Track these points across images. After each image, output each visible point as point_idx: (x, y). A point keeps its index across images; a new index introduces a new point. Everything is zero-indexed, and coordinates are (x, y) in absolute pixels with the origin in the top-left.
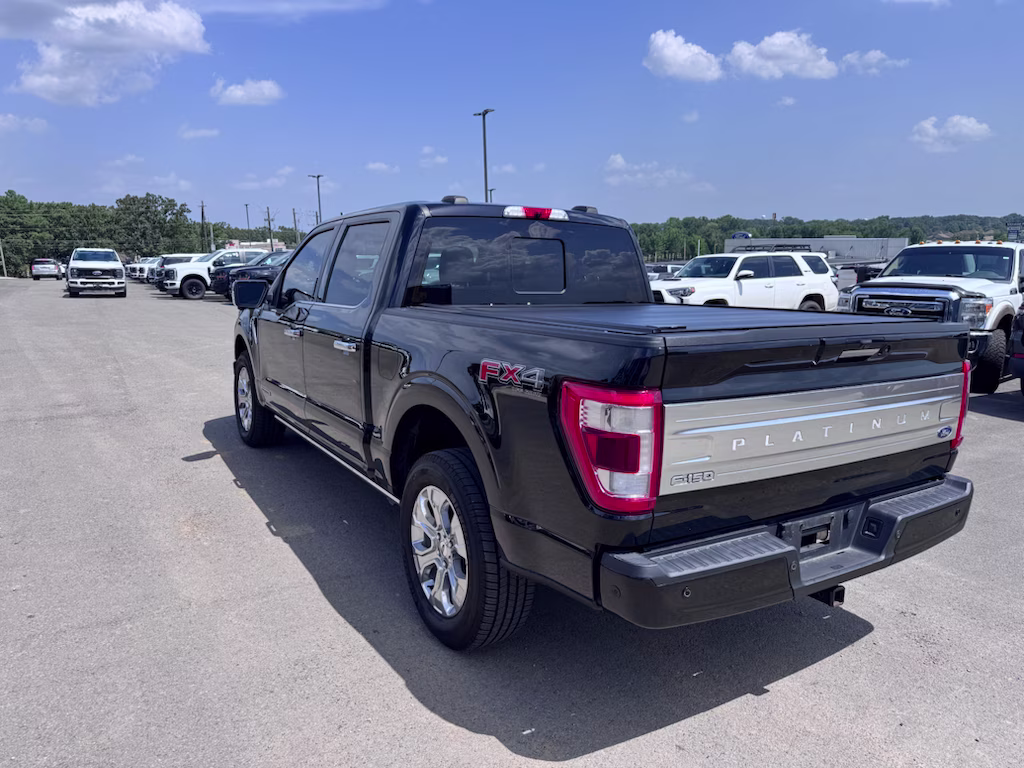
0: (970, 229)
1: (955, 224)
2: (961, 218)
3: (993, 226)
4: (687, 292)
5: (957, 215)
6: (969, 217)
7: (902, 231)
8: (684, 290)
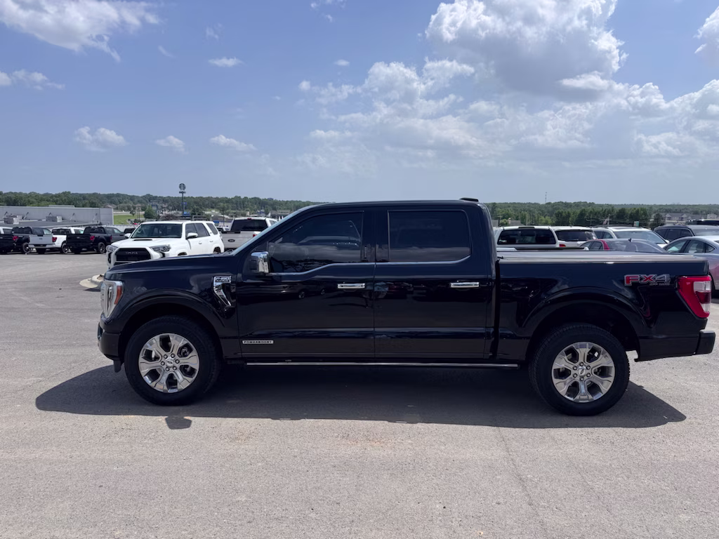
0: (126, 203)
1: (116, 199)
2: (118, 195)
3: (139, 201)
4: (167, 248)
5: (115, 193)
6: (123, 195)
7: (84, 202)
8: (164, 247)
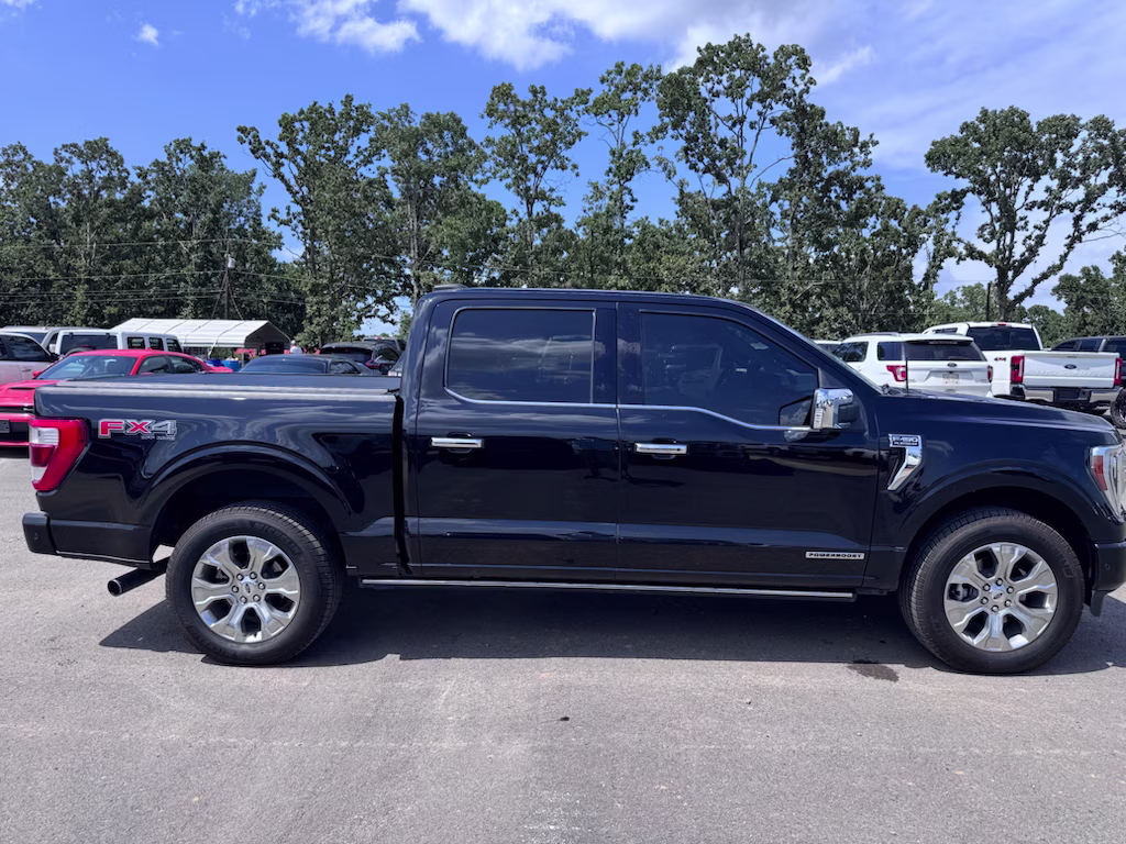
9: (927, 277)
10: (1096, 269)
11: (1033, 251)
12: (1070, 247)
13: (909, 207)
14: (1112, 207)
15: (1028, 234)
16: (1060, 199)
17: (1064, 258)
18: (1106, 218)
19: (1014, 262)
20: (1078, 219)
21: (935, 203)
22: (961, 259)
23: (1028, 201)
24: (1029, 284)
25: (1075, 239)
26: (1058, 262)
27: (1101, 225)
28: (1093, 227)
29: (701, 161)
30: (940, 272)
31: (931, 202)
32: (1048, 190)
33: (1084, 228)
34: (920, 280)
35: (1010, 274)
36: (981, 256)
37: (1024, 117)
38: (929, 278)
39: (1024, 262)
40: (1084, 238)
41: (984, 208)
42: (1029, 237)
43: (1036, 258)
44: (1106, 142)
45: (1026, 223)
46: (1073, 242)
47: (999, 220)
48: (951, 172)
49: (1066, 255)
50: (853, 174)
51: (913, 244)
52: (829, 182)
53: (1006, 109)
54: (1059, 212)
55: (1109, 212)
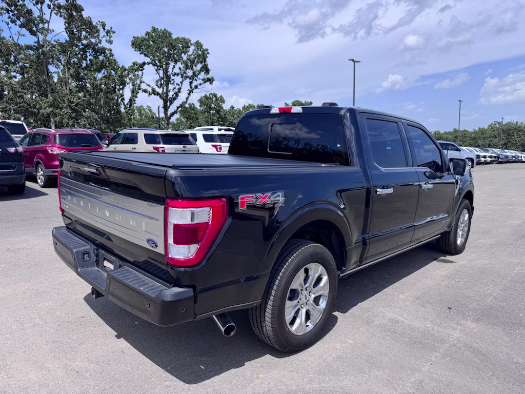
9: (131, 100)
10: (193, 104)
11: (177, 94)
12: (189, 94)
13: (120, 66)
14: (203, 80)
15: (174, 87)
16: (186, 73)
17: (187, 99)
18: (200, 84)
19: (170, 98)
20: (191, 83)
21: (132, 66)
22: (150, 94)
23: (173, 72)
24: (176, 109)
25: (191, 91)
26: (185, 101)
27: (199, 87)
28: (196, 87)
29: (19, 20)
30: (136, 99)
31: (130, 66)
32: (180, 68)
33: (193, 87)
34: (128, 102)
35: (168, 103)
36: (158, 94)
37: (170, 35)
38: (131, 101)
39: (174, 99)
40: (194, 91)
41: (156, 72)
42: (175, 88)
43: (178, 98)
44: (200, 53)
45: (174, 82)
46: (190, 92)
47: (163, 79)
48: (142, 53)
49: (188, 97)
50: (99, 45)
51: (123, 84)
52: (86, 47)
53: (163, 29)
54: (185, 79)
55: (202, 82)
